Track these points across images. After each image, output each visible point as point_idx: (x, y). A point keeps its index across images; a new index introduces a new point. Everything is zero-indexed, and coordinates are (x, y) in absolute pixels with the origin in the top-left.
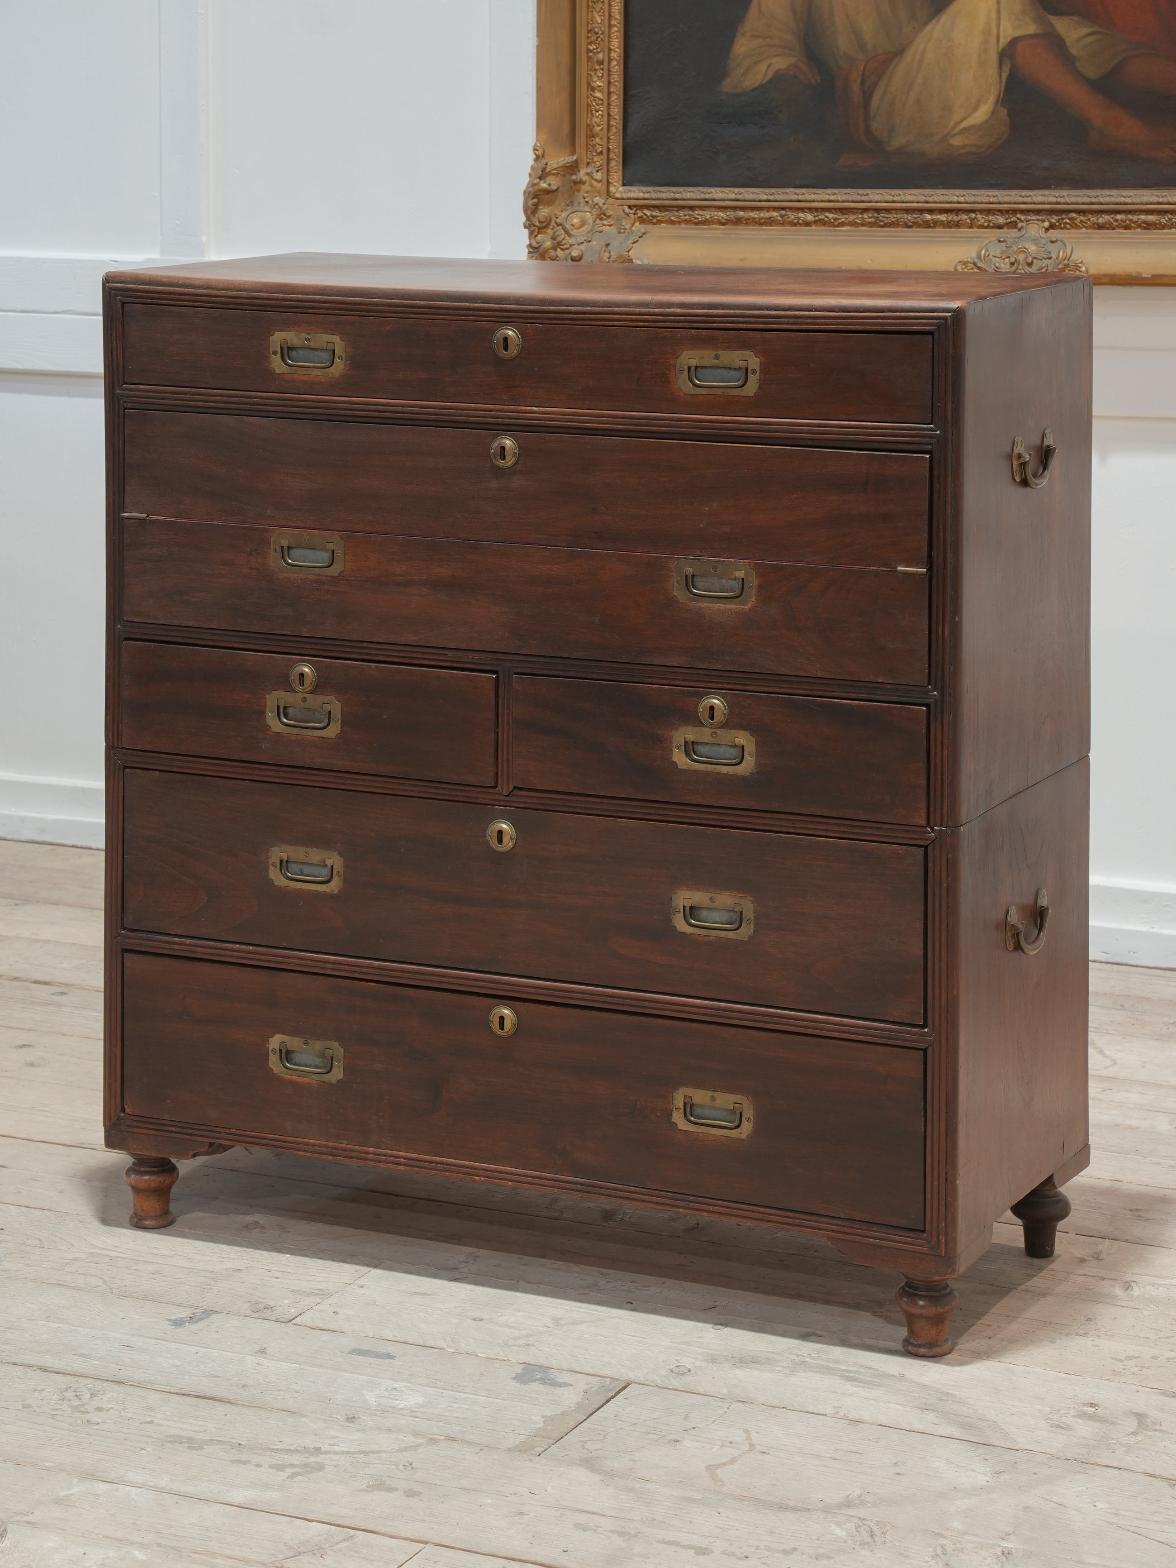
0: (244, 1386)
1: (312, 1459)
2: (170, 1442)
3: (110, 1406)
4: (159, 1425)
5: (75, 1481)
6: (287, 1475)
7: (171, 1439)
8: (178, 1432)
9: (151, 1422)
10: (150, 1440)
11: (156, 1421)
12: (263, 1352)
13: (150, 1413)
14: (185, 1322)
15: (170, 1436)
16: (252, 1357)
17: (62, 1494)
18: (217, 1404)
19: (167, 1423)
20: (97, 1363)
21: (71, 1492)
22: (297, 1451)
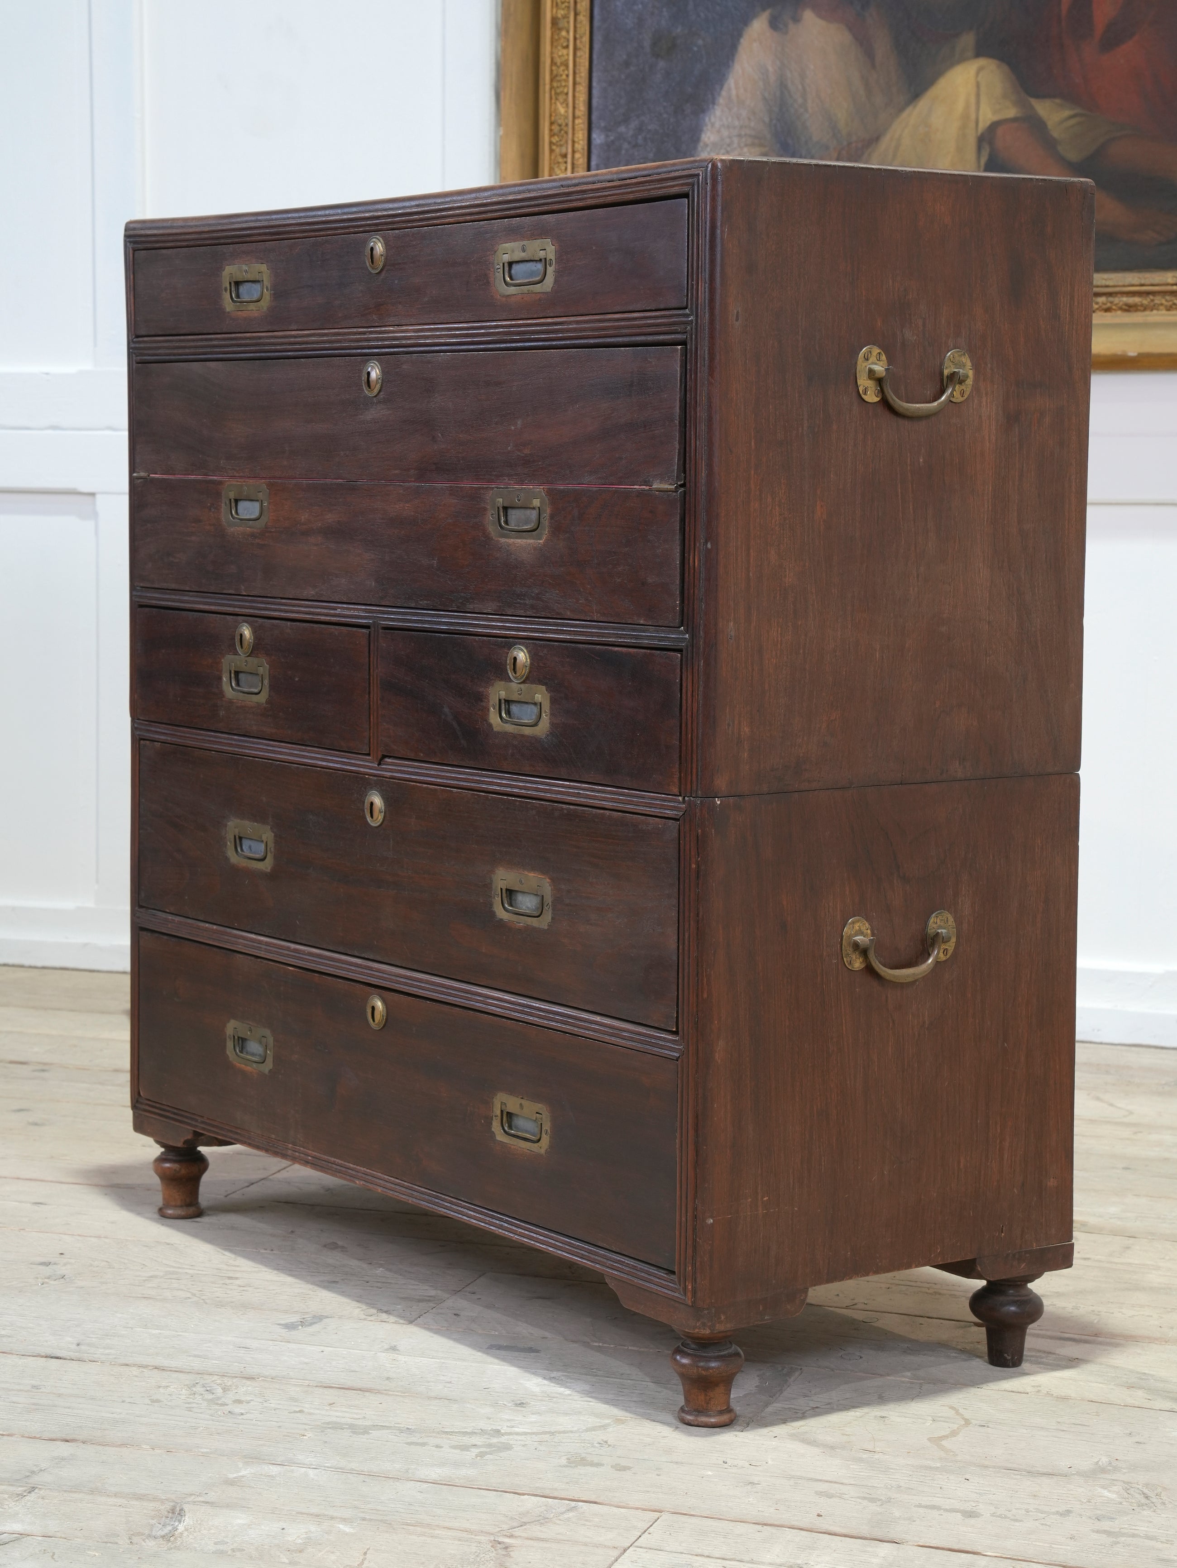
0: (388, 1379)
1: (494, 1440)
2: (330, 1428)
3: (249, 1399)
4: (310, 1414)
5: (241, 1465)
6: (474, 1454)
7: (330, 1426)
8: (334, 1419)
9: (301, 1411)
10: (307, 1427)
11: (306, 1410)
12: (394, 1349)
13: (296, 1404)
14: (298, 1325)
15: (328, 1423)
16: (384, 1354)
17: (231, 1476)
18: (367, 1394)
19: (318, 1412)
20: (217, 1362)
21: (240, 1474)
22: (475, 1433)
